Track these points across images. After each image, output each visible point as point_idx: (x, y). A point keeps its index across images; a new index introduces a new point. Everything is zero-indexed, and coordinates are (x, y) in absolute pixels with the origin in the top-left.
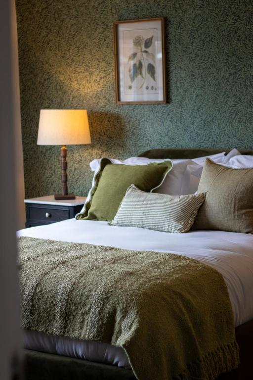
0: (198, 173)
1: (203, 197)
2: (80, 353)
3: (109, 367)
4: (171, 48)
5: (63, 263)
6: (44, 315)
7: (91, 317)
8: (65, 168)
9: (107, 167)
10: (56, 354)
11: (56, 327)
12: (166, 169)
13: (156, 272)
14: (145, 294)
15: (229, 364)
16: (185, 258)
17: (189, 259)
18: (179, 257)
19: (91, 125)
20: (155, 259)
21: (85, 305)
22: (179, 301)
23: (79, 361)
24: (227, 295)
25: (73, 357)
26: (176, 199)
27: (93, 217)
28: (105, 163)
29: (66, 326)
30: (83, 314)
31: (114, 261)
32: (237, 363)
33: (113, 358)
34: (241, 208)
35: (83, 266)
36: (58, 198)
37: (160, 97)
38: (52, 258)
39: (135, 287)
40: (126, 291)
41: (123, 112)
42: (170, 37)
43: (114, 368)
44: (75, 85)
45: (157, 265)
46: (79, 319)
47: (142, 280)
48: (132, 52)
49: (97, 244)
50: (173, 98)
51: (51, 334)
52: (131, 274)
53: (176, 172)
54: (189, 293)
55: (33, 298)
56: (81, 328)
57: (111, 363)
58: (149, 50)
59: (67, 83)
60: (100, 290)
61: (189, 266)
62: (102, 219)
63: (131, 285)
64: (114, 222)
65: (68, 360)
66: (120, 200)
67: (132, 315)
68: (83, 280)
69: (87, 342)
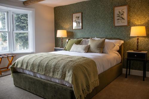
0: (88, 42)
1: (90, 45)
2: (57, 82)
3: (65, 86)
4: (83, 18)
5: (55, 58)
6: (48, 71)
7: (60, 72)
8: (62, 42)
9: (70, 40)
10: (51, 81)
11: (51, 75)
12: (81, 40)
13: (78, 61)
14: (75, 66)
15: (97, 85)
16: (86, 58)
17: (87, 58)
18: (84, 57)
19: (67, 34)
20: (78, 57)
21: (58, 69)
22: (84, 69)
23: (57, 84)
24: (96, 67)
25: (56, 83)
26: (84, 46)
27: (66, 50)
28: (69, 39)
29: (53, 74)
30: (58, 72)
31: (68, 58)
32: (99, 84)
33: (66, 84)
34: (98, 48)
35: (60, 59)
36: (60, 48)
37: (81, 28)
38: (53, 57)
39: (72, 64)
40: (70, 65)
41: (74, 31)
42: (83, 20)
43: (66, 87)
44: (65, 26)
45: (79, 59)
46: (57, 73)
47: (74, 63)
48: (75, 19)
49: (65, 54)
50: (83, 28)
51: (50, 77)
52: (71, 61)
53: (84, 41)
54: (87, 66)
55: (46, 67)
56: (57, 75)
57: (65, 85)
58: (79, 19)
59: (63, 26)
60: (63, 65)
61: (87, 59)
62: (68, 50)
63: (71, 64)
64: (70, 51)
65: (54, 83)
66: (72, 46)
67: (71, 72)
68: (59, 62)
69: (59, 79)
